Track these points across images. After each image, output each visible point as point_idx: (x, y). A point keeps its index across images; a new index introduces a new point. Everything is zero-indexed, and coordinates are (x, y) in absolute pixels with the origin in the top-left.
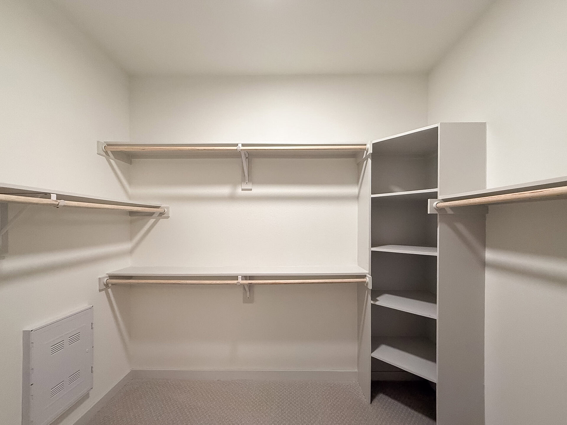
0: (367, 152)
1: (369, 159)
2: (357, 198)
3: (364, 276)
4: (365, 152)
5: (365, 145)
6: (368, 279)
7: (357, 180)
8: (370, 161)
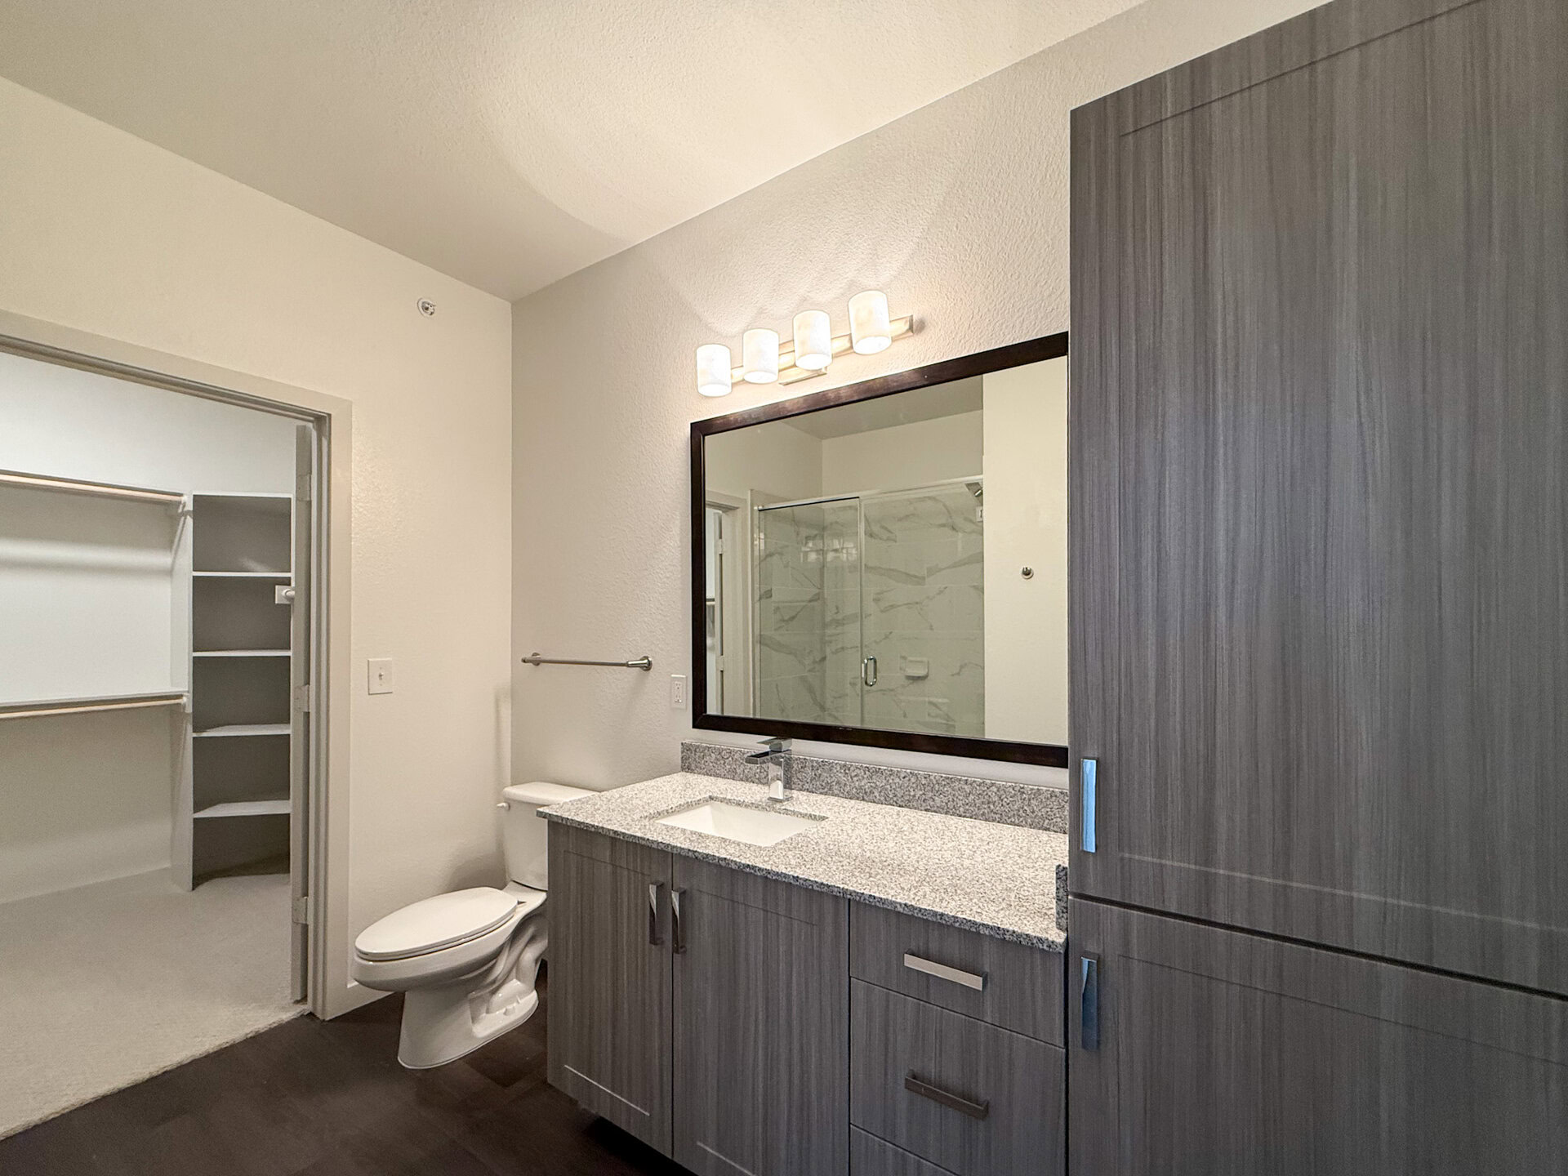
0: (184, 506)
1: (188, 517)
2: (169, 572)
3: (180, 696)
4: (181, 506)
5: (180, 495)
6: (187, 700)
7: (169, 542)
8: (190, 521)
